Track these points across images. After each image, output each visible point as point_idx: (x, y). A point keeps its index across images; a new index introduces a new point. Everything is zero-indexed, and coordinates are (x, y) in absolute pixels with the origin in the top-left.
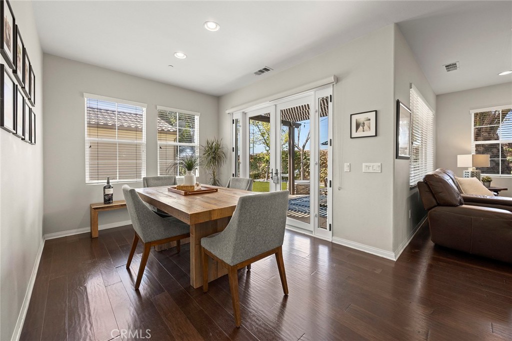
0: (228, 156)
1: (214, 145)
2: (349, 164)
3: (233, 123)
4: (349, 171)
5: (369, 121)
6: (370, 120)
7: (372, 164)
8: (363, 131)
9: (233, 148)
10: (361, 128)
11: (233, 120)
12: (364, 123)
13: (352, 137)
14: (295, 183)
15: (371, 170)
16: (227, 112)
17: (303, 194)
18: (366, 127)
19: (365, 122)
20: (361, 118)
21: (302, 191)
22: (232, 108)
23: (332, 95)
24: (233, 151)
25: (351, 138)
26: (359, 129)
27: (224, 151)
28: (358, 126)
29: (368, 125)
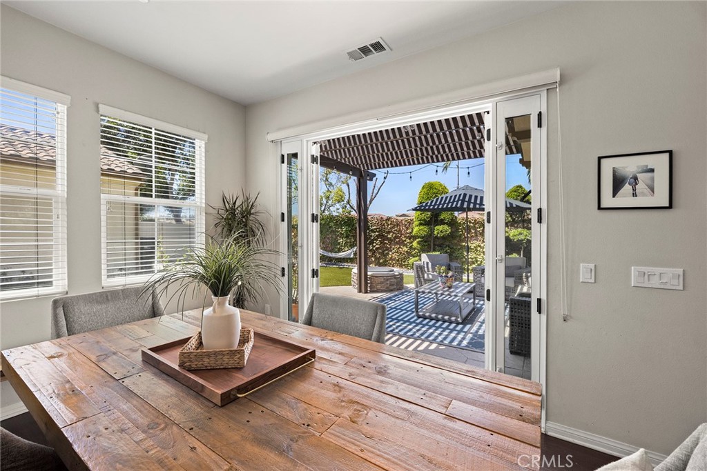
0: (271, 228)
1: (238, 204)
2: (592, 266)
3: (283, 162)
4: (593, 281)
5: (650, 174)
6: (652, 171)
7: (658, 270)
8: (635, 195)
9: (283, 214)
10: (627, 188)
11: (283, 156)
12: (635, 178)
13: (602, 206)
14: (369, 273)
15: (655, 282)
16: (271, 137)
17: (382, 291)
18: (641, 187)
19: (639, 176)
20: (629, 166)
21: (379, 287)
22: (279, 129)
23: (544, 111)
24: (283, 220)
25: (600, 208)
26: (621, 191)
27: (260, 218)
28: (618, 183)
29: (649, 182)
